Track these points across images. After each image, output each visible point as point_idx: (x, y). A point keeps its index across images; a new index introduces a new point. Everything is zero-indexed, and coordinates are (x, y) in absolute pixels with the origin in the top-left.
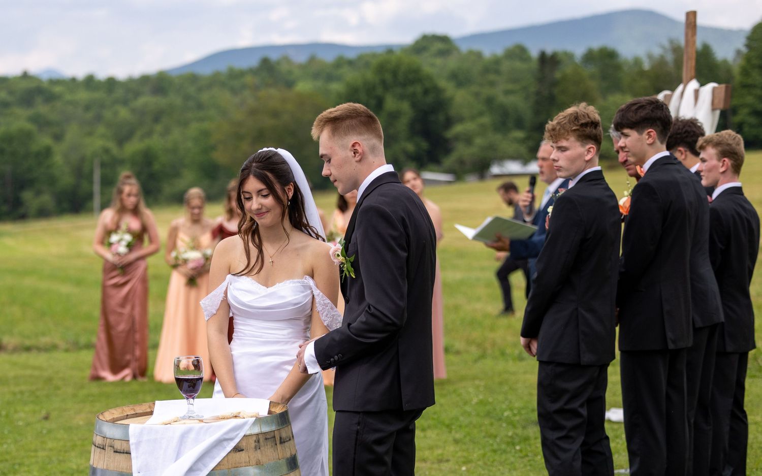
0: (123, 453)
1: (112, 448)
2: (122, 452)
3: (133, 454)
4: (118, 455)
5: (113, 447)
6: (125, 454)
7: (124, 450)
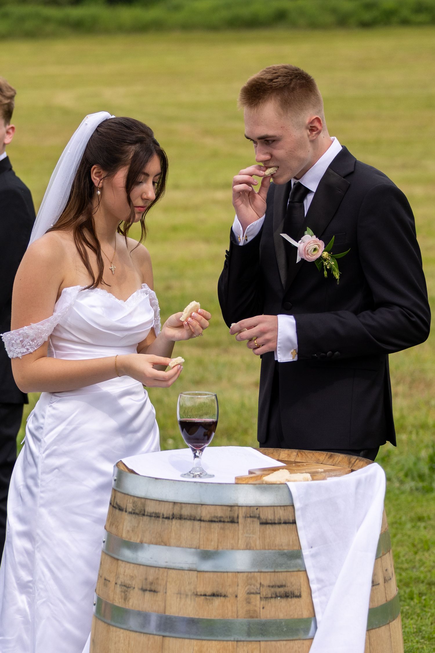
0: (280, 523)
1: (256, 520)
2: (276, 522)
3: (299, 523)
4: (269, 529)
5: (259, 518)
6: (283, 525)
7: (280, 519)
